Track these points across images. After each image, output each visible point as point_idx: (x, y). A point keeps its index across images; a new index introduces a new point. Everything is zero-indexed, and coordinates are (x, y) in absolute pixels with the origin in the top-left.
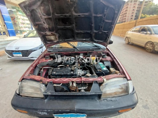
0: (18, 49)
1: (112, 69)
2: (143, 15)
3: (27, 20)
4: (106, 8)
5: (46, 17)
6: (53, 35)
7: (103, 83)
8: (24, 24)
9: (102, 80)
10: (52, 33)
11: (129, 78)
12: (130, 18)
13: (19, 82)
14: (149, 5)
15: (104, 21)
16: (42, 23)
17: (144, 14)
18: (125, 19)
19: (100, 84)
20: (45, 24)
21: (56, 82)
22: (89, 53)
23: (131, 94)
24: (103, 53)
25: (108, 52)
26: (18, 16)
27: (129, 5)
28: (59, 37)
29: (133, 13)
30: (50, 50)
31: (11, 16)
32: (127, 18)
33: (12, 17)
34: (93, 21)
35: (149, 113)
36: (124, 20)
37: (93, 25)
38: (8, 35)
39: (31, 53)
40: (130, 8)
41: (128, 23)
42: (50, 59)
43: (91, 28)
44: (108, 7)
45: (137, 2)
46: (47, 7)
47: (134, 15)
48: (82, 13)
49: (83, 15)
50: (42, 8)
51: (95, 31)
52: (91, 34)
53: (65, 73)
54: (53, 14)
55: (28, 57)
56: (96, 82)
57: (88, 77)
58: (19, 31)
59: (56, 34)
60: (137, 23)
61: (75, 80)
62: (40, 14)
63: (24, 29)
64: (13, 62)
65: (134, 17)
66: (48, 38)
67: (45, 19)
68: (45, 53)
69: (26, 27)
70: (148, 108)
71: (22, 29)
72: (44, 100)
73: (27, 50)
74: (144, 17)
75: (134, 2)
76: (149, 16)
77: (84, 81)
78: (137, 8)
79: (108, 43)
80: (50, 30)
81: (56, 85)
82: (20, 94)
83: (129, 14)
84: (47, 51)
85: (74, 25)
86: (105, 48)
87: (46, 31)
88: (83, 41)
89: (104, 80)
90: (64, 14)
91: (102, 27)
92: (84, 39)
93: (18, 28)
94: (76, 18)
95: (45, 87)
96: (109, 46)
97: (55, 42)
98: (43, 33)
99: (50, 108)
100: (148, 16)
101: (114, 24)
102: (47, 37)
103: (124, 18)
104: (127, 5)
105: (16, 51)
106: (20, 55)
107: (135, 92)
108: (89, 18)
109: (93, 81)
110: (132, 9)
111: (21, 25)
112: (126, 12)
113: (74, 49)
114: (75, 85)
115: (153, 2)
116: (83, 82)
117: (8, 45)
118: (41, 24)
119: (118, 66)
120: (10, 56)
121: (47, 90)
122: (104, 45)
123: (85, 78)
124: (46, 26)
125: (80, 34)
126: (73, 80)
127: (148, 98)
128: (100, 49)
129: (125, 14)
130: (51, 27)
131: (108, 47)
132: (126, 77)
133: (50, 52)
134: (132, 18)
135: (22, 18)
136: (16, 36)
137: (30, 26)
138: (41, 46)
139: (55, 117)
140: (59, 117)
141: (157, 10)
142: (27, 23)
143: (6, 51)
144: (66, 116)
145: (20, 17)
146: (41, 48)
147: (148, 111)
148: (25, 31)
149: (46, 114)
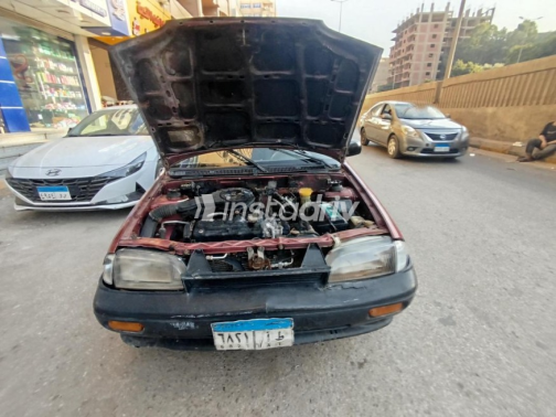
0: (57, 173)
1: (357, 220)
2: (460, 62)
3: (68, 74)
4: (336, 60)
5: (176, 78)
6: (190, 127)
7: (331, 248)
8: (57, 87)
9: (330, 240)
10: (186, 123)
11: (396, 235)
12: (422, 71)
13: (110, 253)
14: (479, 32)
15: (331, 92)
16: (163, 93)
17: (465, 62)
18: (407, 74)
19: (326, 251)
20: (169, 95)
21: (211, 250)
22: (295, 178)
23: (400, 272)
24: (333, 178)
25: (345, 175)
26: (37, 59)
27: (419, 28)
28: (207, 134)
29: (431, 55)
30: (177, 174)
31: (13, 59)
32: (412, 71)
33: (15, 65)
34: (304, 90)
35: (454, 335)
36: (403, 80)
37: (303, 101)
38: (1, 129)
39: (102, 186)
40: (422, 39)
41: (415, 88)
42: (182, 198)
43: (298, 110)
44: (341, 59)
45: (441, 20)
46: (182, 54)
47: (436, 62)
48: (273, 70)
49: (276, 75)
50: (168, 55)
51: (309, 118)
52: (298, 126)
53: (231, 232)
54: (195, 71)
55: (90, 199)
56: (316, 246)
57: (294, 235)
58: (39, 112)
59: (198, 125)
60: (442, 90)
61: (260, 243)
62: (161, 71)
63: (60, 107)
64: (33, 219)
65: (434, 71)
66: (175, 137)
67: (173, 83)
68: (165, 182)
69: (66, 100)
70: (454, 323)
71: (51, 107)
72: (183, 296)
73: (90, 179)
74: (466, 72)
75: (433, 20)
76: (482, 67)
77: (284, 245)
78: (445, 40)
79: (347, 152)
80: (182, 114)
81: (212, 258)
82: (118, 286)
83: (419, 59)
84: (167, 177)
85: (252, 101)
86: (339, 164)
87: (172, 115)
88: (273, 147)
89: (334, 242)
90: (226, 70)
91: (327, 106)
92: (279, 141)
93: (37, 102)
94: (259, 81)
95: (184, 264)
96: (350, 162)
97: (195, 147)
98: (160, 122)
99: (202, 310)
100: (477, 66)
101: (358, 100)
102: (171, 133)
103: (404, 71)
104: (411, 30)
105: (49, 182)
106: (63, 193)
107: (412, 268)
108: (292, 83)
109: (307, 245)
110: (427, 43)
111: (48, 92)
112: (411, 52)
113: (249, 168)
114: (261, 255)
115: (493, 23)
116: (281, 248)
117: (20, 162)
118: (158, 97)
119: (372, 210)
120: (28, 197)
121: (191, 269)
122: (336, 157)
123: (287, 239)
124: (173, 101)
125: (269, 124)
126: (257, 244)
127: (456, 301)
128: (323, 167)
129: (407, 58)
130: (185, 105)
131: (345, 163)
132: (389, 234)
133: (180, 177)
134: (428, 74)
135: (52, 65)
136: (29, 130)
137: (80, 95)
138: (134, 164)
139: (215, 334)
140: (226, 335)
141: (505, 48)
142: (68, 86)
143: (10, 183)
144: (242, 327)
145: (43, 65)
146: (134, 169)
147: (451, 329)
148: (61, 115)
149: (192, 325)
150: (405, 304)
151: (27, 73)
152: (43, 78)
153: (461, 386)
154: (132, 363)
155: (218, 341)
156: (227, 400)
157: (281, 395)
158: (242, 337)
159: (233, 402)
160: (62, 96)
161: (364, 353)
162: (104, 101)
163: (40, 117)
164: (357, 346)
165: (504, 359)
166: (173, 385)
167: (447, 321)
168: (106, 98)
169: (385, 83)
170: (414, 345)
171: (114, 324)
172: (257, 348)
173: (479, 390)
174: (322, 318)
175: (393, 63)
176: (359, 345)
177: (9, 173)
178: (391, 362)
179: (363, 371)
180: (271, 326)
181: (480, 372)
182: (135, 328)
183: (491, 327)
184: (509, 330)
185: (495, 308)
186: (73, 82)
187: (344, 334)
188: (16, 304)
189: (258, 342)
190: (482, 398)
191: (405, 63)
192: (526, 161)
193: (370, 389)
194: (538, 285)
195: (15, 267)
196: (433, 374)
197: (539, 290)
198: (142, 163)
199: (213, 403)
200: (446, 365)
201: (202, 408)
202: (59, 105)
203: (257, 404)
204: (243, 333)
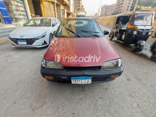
0: (22, 37)
2: (138, 6)
3: (21, 7)
8: (17, 10)
11: (119, 57)
12: (126, 9)
17: (140, 6)
18: (121, 9)
23: (119, 67)
26: (12, 1)
32: (123, 8)
36: (120, 11)
38: (4, 23)
39: (35, 41)
47: (130, 5)
55: (32, 45)
58: (13, 18)
63: (19, 17)
65: (130, 8)
69: (21, 15)
71: (17, 17)
72: (64, 71)
76: (144, 8)
83: (125, 4)
93: (13, 15)
99: (69, 74)
103: (120, 8)
105: (21, 39)
107: (122, 66)
111: (16, 12)
112: (123, 2)
127: (131, 75)
129: (121, 4)
134: (127, 9)
135: (16, 3)
136: (12, 24)
137: (25, 13)
138: (43, 35)
139: (72, 80)
140: (75, 80)
141: (152, 1)
142: (21, 10)
143: (10, 39)
144: (79, 79)
145: (13, 3)
146: (44, 36)
147: (129, 82)
148: (20, 19)
149: (66, 78)
150: (120, 75)
151: (9, 6)
152: (14, 7)
153: (131, 95)
154: (49, 86)
155: (72, 82)
156: (73, 96)
157: (86, 95)
158: (78, 81)
159: (75, 96)
160: (20, 13)
161: (107, 86)
162: (31, 15)
163: (14, 20)
164: (105, 85)
165: (142, 89)
166: (60, 92)
167: (128, 80)
168: (32, 14)
169: (114, 12)
170: (119, 85)
171: (46, 77)
172: (82, 84)
173: (135, 96)
174: (99, 77)
175: (117, 6)
176: (105, 84)
177: (9, 36)
178: (114, 89)
179: (106, 91)
180: (86, 79)
181: (136, 92)
182: (51, 78)
183: (139, 81)
184: (144, 82)
185: (141, 77)
186: (22, 9)
187: (103, 81)
188: (17, 71)
189: (82, 82)
190: (136, 98)
191: (121, 5)
192: (154, 38)
193: (108, 95)
194: (153, 72)
195: (15, 62)
196: (124, 92)
197: (153, 73)
198: (46, 35)
199: (70, 96)
200: (127, 90)
201: (67, 97)
202: (19, 16)
203: (81, 97)
204: (79, 80)
